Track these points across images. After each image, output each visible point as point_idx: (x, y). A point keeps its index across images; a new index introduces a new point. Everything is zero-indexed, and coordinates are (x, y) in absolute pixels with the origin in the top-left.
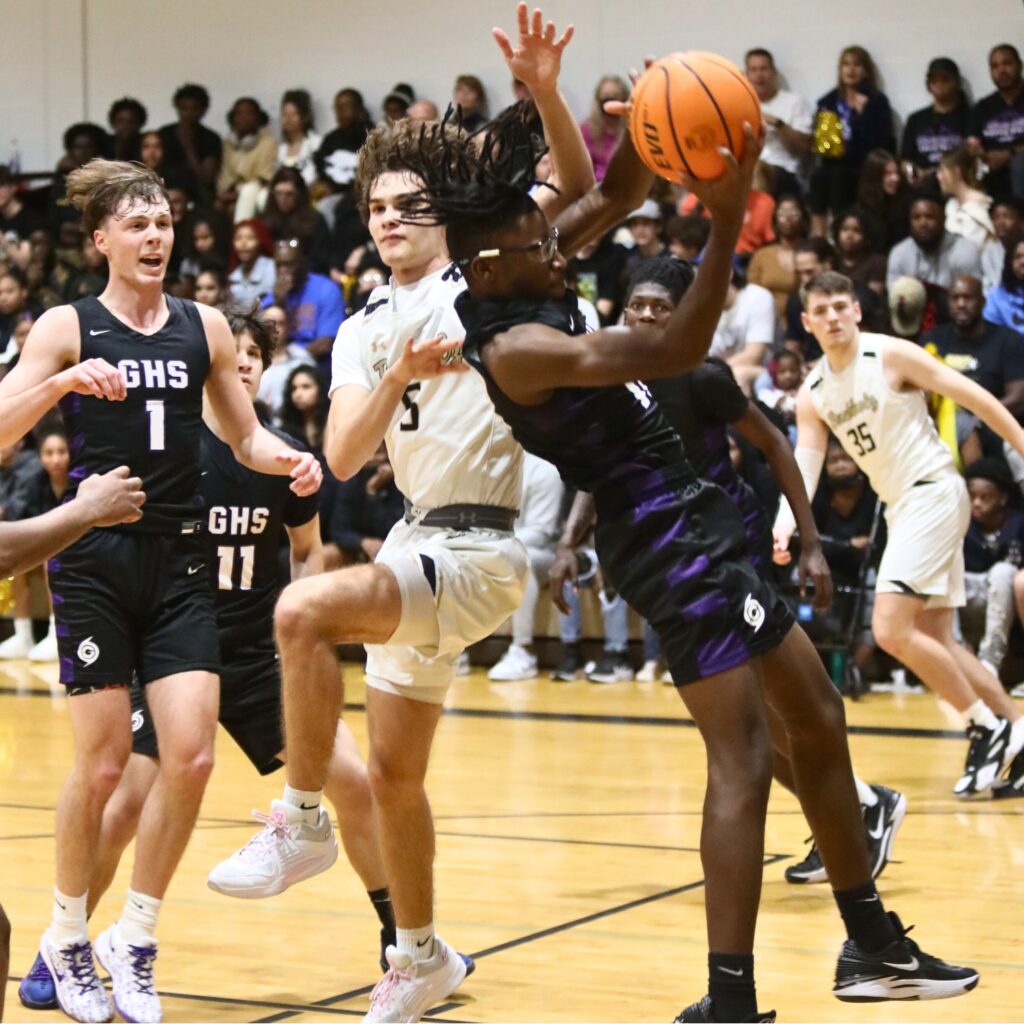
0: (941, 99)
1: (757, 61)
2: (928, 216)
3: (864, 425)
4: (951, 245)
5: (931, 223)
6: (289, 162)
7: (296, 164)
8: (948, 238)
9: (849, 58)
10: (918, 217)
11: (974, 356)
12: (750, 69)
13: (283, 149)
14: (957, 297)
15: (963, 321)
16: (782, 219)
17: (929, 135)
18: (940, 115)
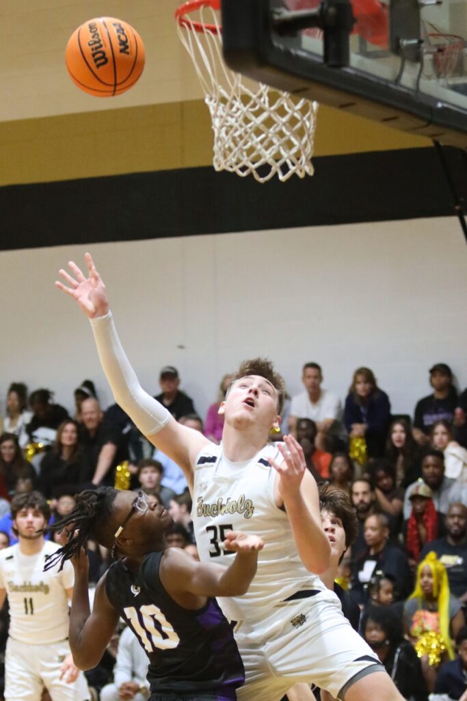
0: (439, 389)
1: (311, 371)
2: (434, 466)
3: (230, 527)
4: (449, 486)
5: (436, 471)
6: (11, 430)
7: (15, 432)
8: (447, 482)
9: (360, 378)
10: (428, 466)
11: (460, 555)
12: (305, 377)
13: (7, 422)
14: (453, 516)
15: (456, 531)
16: (336, 469)
17: (431, 414)
18: (438, 401)
